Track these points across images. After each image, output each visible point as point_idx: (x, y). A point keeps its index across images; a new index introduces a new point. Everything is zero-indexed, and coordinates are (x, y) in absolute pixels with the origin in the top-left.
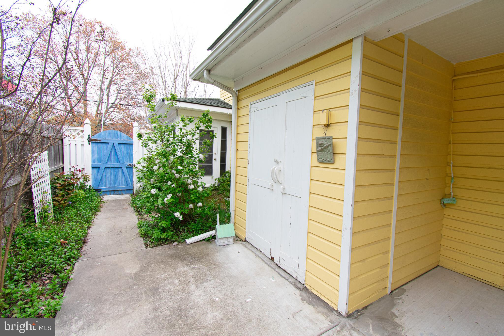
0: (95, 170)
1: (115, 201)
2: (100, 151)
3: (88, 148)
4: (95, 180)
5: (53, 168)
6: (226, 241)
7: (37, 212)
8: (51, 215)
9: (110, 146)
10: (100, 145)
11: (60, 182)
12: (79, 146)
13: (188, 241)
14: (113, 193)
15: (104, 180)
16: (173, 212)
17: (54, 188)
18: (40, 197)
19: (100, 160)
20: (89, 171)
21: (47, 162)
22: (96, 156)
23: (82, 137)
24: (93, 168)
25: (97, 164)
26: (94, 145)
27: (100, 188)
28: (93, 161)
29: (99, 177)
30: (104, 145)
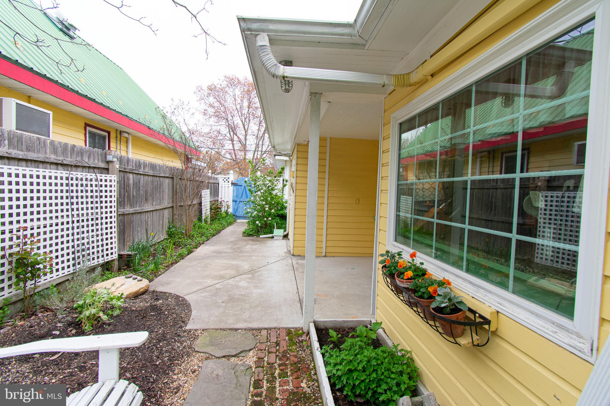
0: (234, 203)
1: (242, 222)
2: (237, 190)
3: (231, 188)
4: (234, 209)
5: (212, 199)
6: (278, 238)
7: (203, 218)
8: (209, 220)
9: (243, 187)
10: (238, 187)
11: (214, 206)
12: (226, 187)
13: (261, 236)
14: (243, 218)
15: (239, 209)
16: (256, 221)
17: (211, 209)
18: (205, 212)
19: (237, 196)
20: (231, 203)
21: (209, 195)
22: (235, 194)
23: (228, 182)
24: (233, 201)
25: (236, 199)
26: (234, 186)
27: (236, 214)
28: (234, 197)
29: (236, 208)
30: (240, 187)
